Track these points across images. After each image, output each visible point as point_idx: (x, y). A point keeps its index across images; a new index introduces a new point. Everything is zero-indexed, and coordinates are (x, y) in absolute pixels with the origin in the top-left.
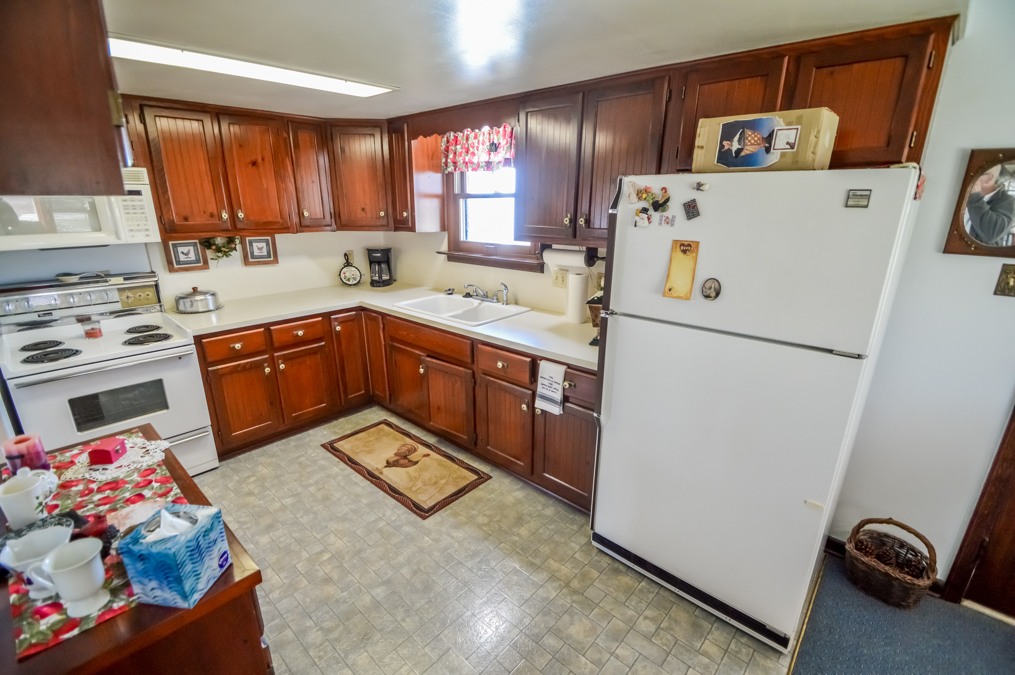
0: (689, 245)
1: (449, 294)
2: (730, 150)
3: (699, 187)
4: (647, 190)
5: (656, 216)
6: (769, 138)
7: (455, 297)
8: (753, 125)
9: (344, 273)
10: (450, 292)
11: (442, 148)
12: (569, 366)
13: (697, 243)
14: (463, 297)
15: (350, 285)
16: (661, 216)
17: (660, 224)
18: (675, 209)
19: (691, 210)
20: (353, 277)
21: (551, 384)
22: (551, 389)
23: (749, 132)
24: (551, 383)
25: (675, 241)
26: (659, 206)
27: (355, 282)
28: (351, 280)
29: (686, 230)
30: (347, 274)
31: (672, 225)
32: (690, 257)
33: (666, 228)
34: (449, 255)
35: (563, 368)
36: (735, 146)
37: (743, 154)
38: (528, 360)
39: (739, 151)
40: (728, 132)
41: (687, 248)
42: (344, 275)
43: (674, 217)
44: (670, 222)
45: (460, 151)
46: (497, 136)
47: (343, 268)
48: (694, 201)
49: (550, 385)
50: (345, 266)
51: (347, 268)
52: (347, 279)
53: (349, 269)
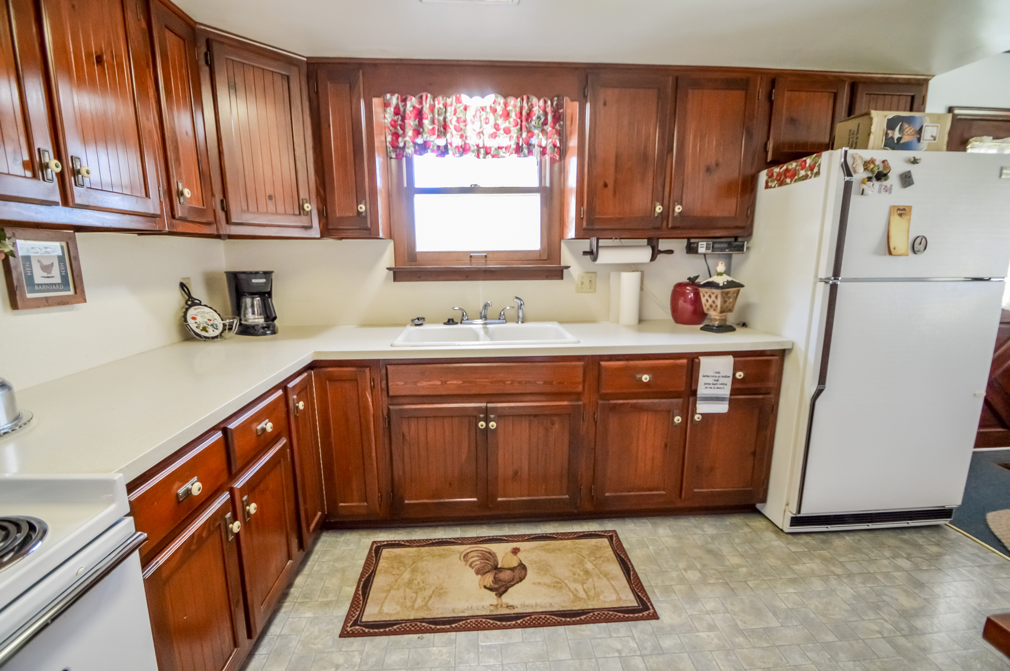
0: (904, 210)
1: (417, 325)
2: (892, 138)
3: (915, 161)
4: (872, 161)
5: (877, 184)
6: (920, 131)
7: (426, 327)
8: (909, 120)
9: (194, 318)
10: (419, 321)
11: (386, 121)
12: (735, 354)
13: (910, 208)
14: (445, 324)
15: (210, 338)
16: (881, 185)
17: (880, 192)
18: (893, 179)
19: (906, 180)
20: (210, 323)
21: (717, 381)
22: (716, 386)
23: (906, 126)
24: (716, 379)
25: (892, 207)
26: (881, 176)
27: (217, 333)
28: (210, 329)
29: (900, 196)
30: (199, 319)
31: (890, 193)
32: (905, 218)
33: (884, 195)
34: (395, 270)
35: (730, 359)
36: (897, 135)
37: (902, 141)
38: (684, 361)
39: (899, 139)
40: (891, 124)
41: (903, 211)
42: (193, 321)
43: (891, 186)
44: (888, 190)
45: (431, 127)
47: (187, 309)
48: (909, 172)
49: (715, 382)
50: (190, 306)
51: (195, 309)
52: (201, 328)
53: (199, 310)
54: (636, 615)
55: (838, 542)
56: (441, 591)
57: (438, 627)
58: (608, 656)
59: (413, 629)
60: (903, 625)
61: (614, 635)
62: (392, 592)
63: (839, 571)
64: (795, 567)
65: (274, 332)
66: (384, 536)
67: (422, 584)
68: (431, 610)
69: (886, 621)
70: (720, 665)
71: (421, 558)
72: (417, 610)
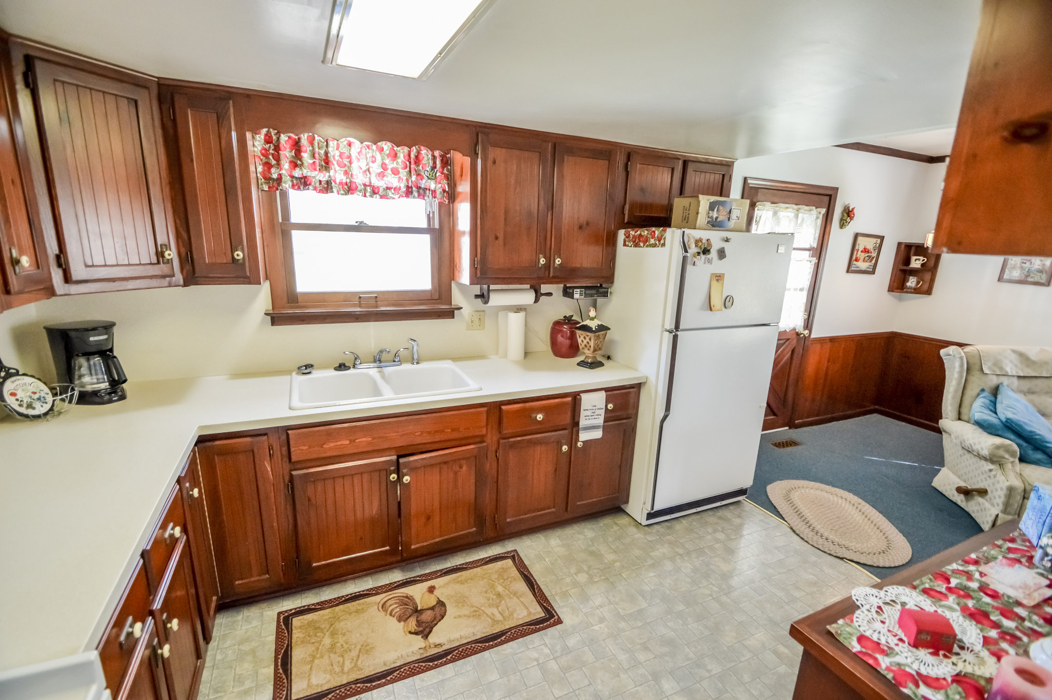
0: (720, 276)
1: (304, 374)
2: (712, 218)
3: (727, 240)
4: (700, 240)
5: (703, 257)
6: (729, 214)
7: (316, 374)
8: (722, 203)
9: (13, 394)
10: (307, 368)
11: (256, 149)
12: (607, 390)
13: (724, 274)
14: (336, 369)
15: (38, 417)
16: (705, 258)
17: (705, 263)
18: (714, 254)
19: (722, 254)
20: (36, 396)
21: (594, 413)
22: (593, 417)
23: (721, 208)
24: (593, 411)
25: (712, 274)
26: (706, 251)
27: (47, 407)
28: (37, 405)
29: (718, 266)
30: (20, 394)
31: (711, 264)
32: (721, 282)
33: (708, 265)
34: (273, 315)
35: (603, 394)
36: (715, 215)
37: (718, 220)
38: (569, 399)
39: (717, 218)
40: (712, 206)
41: (719, 277)
42: (13, 398)
43: (712, 258)
44: (710, 261)
45: (311, 161)
46: (381, 154)
47: (2, 384)
48: (724, 248)
49: (593, 414)
50: (5, 379)
51: (13, 382)
52: (25, 405)
53: (17, 383)
54: (545, 624)
55: (679, 526)
56: (368, 648)
57: (374, 684)
58: (529, 666)
59: (349, 693)
60: (724, 586)
61: (530, 647)
62: (316, 661)
63: (681, 551)
64: (652, 554)
65: (123, 397)
66: (289, 604)
67: (345, 646)
68: (362, 669)
69: (714, 585)
70: (611, 649)
71: (337, 619)
72: (348, 673)
